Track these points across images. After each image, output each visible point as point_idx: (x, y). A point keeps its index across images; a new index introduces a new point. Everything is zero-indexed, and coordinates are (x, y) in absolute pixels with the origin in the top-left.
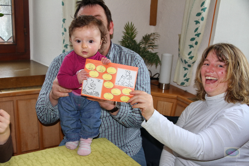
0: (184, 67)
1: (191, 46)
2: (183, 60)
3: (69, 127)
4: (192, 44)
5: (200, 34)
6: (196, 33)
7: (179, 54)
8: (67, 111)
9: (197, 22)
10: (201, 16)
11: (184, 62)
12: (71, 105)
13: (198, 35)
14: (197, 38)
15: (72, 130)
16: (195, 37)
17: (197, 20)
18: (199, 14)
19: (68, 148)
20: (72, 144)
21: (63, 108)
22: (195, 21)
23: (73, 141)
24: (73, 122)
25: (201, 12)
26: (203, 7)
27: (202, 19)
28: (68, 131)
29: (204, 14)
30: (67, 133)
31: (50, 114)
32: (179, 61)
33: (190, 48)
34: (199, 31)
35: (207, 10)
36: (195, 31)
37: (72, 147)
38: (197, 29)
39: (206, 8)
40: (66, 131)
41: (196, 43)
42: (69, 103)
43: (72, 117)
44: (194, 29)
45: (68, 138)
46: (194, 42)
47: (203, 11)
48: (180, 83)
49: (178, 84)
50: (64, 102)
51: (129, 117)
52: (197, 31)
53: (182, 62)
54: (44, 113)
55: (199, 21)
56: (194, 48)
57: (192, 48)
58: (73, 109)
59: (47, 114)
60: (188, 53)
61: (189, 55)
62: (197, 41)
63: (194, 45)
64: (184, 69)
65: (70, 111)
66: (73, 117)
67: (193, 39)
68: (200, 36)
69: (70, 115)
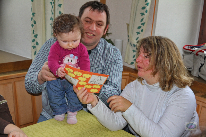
0: (133, 49)
1: (138, 33)
2: (132, 44)
3: (56, 104)
4: (139, 31)
5: (145, 23)
6: (142, 22)
7: (128, 40)
8: (55, 91)
9: (143, 14)
10: (145, 10)
11: (133, 46)
12: (58, 86)
13: (143, 24)
14: (143, 26)
15: (59, 106)
16: (141, 25)
17: (143, 12)
18: (144, 8)
19: (57, 120)
20: (60, 117)
21: (51, 89)
22: (141, 13)
23: (60, 114)
24: (59, 100)
25: (145, 6)
26: (147, 3)
27: (146, 11)
28: (55, 106)
29: (148, 8)
30: (55, 108)
31: (36, 89)
32: (128, 45)
33: (138, 34)
34: (144, 21)
35: (149, 5)
36: (141, 21)
37: (61, 119)
38: (142, 20)
39: (149, 3)
40: (54, 107)
41: (142, 30)
42: (56, 85)
43: (58, 96)
44: (141, 20)
45: (56, 112)
46: (140, 29)
47: (147, 6)
48: (130, 63)
49: (128, 63)
50: (52, 84)
51: (102, 95)
52: (143, 21)
53: (132, 45)
54: (31, 87)
55: (144, 13)
56: (141, 34)
57: (139, 34)
58: (59, 90)
59: (33, 88)
60: (136, 38)
61: (137, 40)
62: (143, 29)
63: (140, 32)
64: (133, 51)
65: (57, 91)
66: (60, 96)
67: (139, 28)
68: (145, 24)
69: (57, 95)
